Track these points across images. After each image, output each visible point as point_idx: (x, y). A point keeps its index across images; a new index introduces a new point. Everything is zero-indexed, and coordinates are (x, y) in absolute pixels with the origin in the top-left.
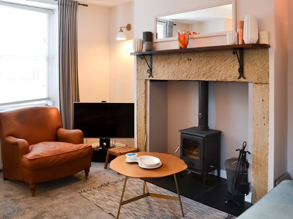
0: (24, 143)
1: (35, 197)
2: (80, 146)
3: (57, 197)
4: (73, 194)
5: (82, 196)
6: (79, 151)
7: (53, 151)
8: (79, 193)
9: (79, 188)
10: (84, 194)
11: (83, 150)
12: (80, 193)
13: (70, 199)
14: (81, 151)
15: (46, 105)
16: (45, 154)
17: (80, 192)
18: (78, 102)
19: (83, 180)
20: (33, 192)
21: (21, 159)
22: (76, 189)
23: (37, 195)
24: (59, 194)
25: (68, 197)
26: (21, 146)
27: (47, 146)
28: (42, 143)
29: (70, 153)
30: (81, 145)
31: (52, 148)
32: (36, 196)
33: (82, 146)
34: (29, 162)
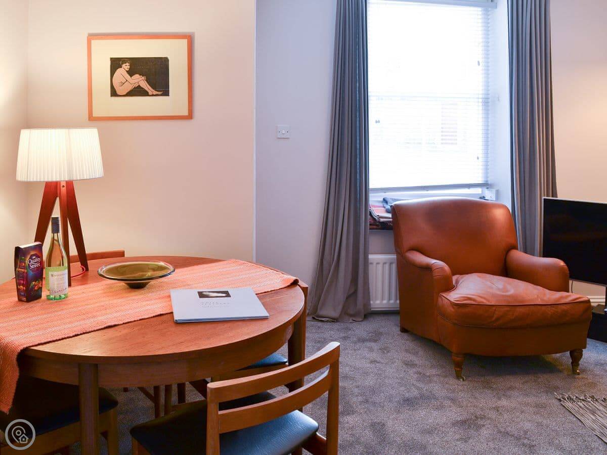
0: (442, 268)
1: (461, 380)
2: (562, 297)
3: (508, 393)
4: (543, 399)
5: (565, 407)
6: (559, 306)
7: (503, 296)
8: (556, 398)
9: (556, 388)
10: (568, 404)
11: (568, 306)
12: (560, 400)
13: (537, 406)
14: (564, 307)
15: (481, 198)
16: (485, 298)
17: (559, 398)
18: (552, 197)
19: (566, 373)
20: (458, 369)
21: (437, 300)
22: (550, 389)
23: (464, 378)
24: (511, 388)
25: (531, 400)
26: (436, 274)
27: (489, 283)
28: (478, 276)
29: (539, 307)
30: (564, 294)
31: (499, 289)
32: (463, 380)
33: (567, 297)
34: (453, 308)
